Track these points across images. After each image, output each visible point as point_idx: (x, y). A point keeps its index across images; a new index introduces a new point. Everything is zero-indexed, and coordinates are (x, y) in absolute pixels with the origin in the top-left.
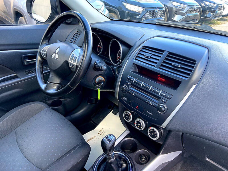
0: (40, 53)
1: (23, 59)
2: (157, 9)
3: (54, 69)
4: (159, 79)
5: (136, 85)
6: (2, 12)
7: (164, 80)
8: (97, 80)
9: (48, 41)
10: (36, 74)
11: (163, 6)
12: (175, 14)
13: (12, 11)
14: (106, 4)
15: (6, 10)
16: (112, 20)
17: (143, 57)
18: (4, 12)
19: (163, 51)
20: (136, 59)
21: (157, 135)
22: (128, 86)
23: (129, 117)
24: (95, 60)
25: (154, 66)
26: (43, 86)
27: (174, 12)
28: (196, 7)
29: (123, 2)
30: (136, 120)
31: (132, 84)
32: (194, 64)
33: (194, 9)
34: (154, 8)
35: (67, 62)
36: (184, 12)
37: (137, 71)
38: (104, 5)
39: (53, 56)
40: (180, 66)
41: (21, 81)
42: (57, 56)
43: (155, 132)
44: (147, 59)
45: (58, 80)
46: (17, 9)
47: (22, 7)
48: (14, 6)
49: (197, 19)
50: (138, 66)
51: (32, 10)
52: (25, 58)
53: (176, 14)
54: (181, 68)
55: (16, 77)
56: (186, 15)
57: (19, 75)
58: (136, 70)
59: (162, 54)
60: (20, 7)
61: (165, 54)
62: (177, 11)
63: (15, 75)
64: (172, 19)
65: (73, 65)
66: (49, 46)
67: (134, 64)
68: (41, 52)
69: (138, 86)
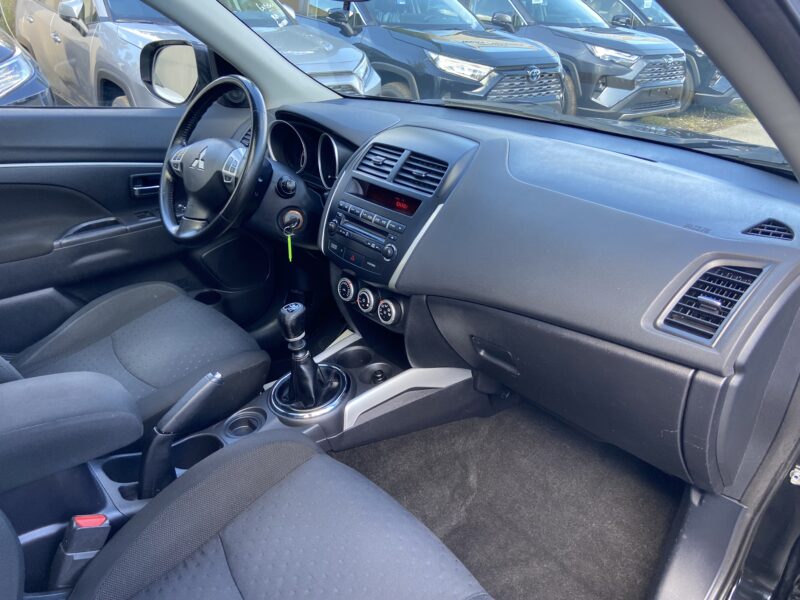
0: (169, 163)
1: (131, 182)
2: (535, 71)
3: (196, 190)
4: (398, 204)
5: (353, 218)
6: (61, 83)
7: (404, 206)
8: (287, 218)
9: (187, 140)
10: (161, 217)
11: (558, 59)
12: (601, 86)
13: (93, 81)
14: (373, 56)
15: (71, 76)
16: (345, 97)
17: (371, 164)
18: (67, 83)
19: (402, 150)
20: (358, 169)
21: (391, 312)
22: (339, 221)
23: (347, 289)
24: (280, 173)
25: (385, 178)
26: (173, 229)
27: (598, 77)
28: (672, 59)
29: (429, 50)
30: (360, 293)
31: (347, 217)
32: (445, 169)
33: (665, 67)
34: (525, 68)
35: (219, 174)
36: (629, 76)
37: (361, 192)
38: (365, 58)
39: (194, 165)
40: (423, 174)
41: (126, 231)
42: (202, 165)
43: (389, 307)
44: (378, 167)
45: (203, 214)
46: (108, 74)
47: (122, 67)
48: (99, 64)
49: (676, 100)
50: (362, 183)
51: (153, 75)
52: (137, 182)
53: (604, 84)
54: (427, 178)
55: (115, 223)
56: (637, 87)
57: (121, 220)
58: (358, 189)
59: (399, 156)
60: (115, 66)
61: (405, 155)
62: (606, 76)
63: (112, 219)
64: (593, 99)
65: (230, 178)
66: (188, 148)
67: (354, 178)
68: (172, 161)
69: (356, 217)
